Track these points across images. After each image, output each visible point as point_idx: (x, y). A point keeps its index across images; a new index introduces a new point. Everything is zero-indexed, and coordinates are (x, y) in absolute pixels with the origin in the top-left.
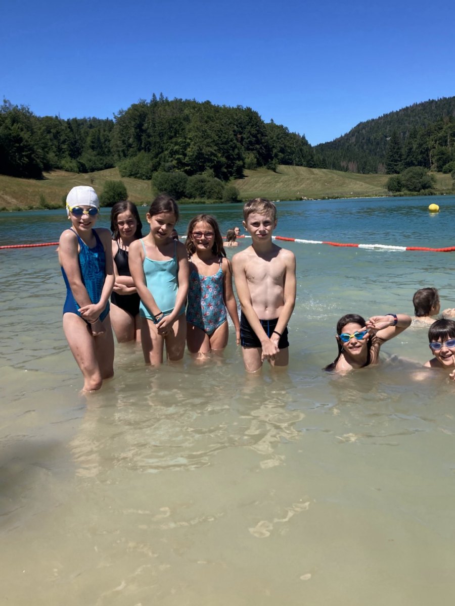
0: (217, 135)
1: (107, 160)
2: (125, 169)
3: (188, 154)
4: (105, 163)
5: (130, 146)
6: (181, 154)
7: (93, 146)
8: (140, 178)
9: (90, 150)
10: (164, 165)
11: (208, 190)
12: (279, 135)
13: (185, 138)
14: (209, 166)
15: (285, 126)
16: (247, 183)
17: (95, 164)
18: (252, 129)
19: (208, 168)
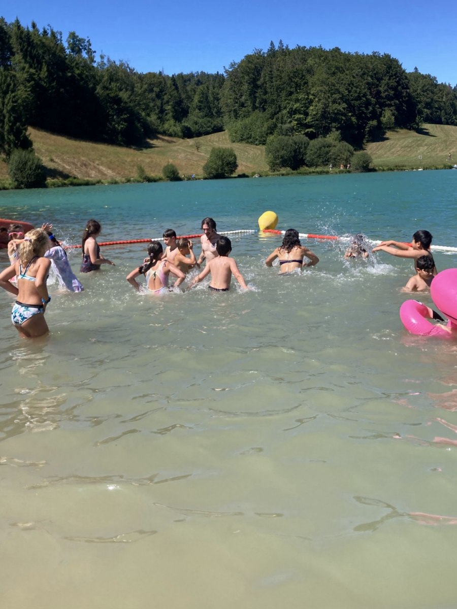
0: (347, 89)
1: (215, 123)
2: (236, 133)
3: (310, 114)
4: (213, 127)
5: (242, 105)
6: (302, 114)
7: (201, 106)
8: (252, 143)
9: (197, 111)
10: (281, 127)
11: (333, 156)
12: (424, 86)
13: (308, 94)
14: (335, 127)
15: (432, 75)
16: (382, 147)
17: (202, 127)
18: (391, 81)
19: (334, 129)
